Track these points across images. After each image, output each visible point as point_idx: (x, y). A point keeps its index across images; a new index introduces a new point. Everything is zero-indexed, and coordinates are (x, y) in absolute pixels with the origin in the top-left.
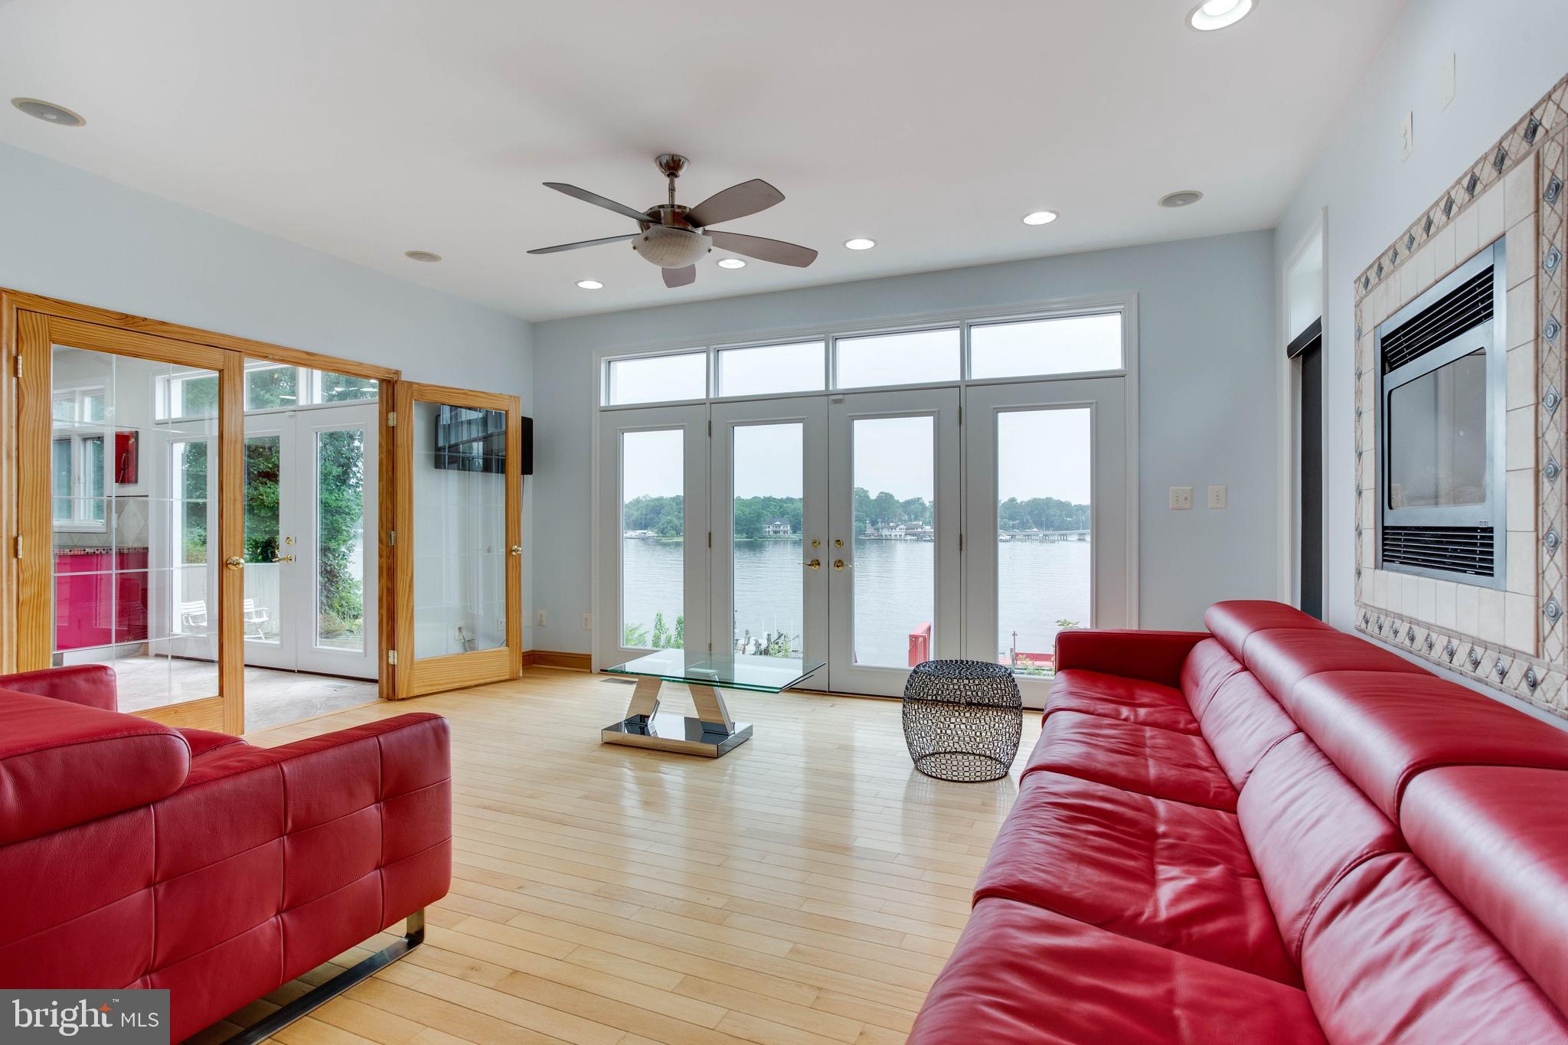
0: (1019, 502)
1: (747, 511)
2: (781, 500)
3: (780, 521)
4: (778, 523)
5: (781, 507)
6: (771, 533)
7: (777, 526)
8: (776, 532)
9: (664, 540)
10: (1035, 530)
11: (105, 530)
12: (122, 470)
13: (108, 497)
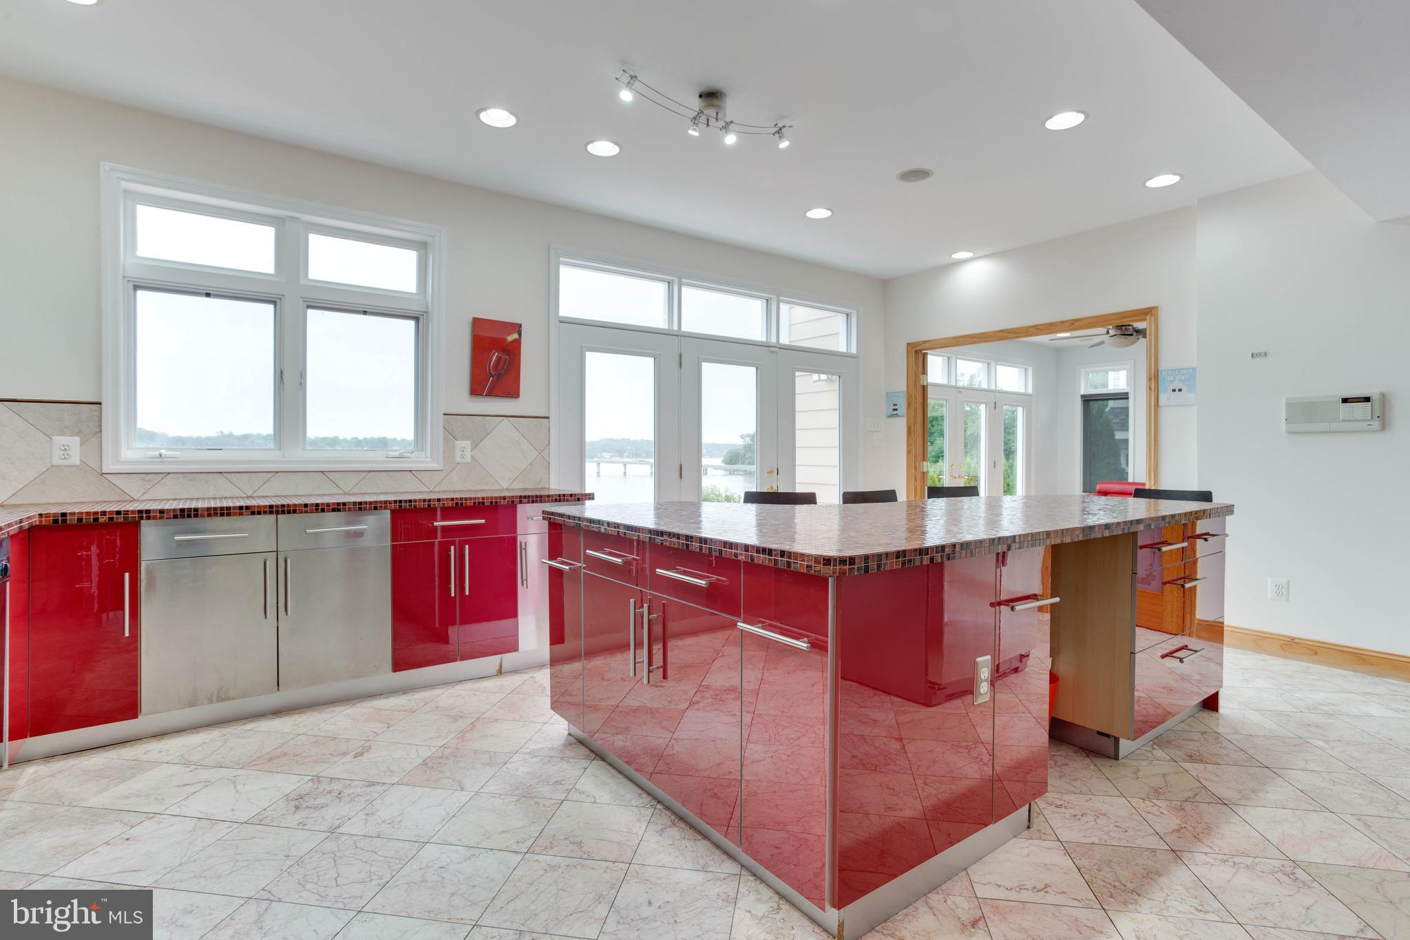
11: (434, 465)
12: (492, 376)
13: (445, 415)
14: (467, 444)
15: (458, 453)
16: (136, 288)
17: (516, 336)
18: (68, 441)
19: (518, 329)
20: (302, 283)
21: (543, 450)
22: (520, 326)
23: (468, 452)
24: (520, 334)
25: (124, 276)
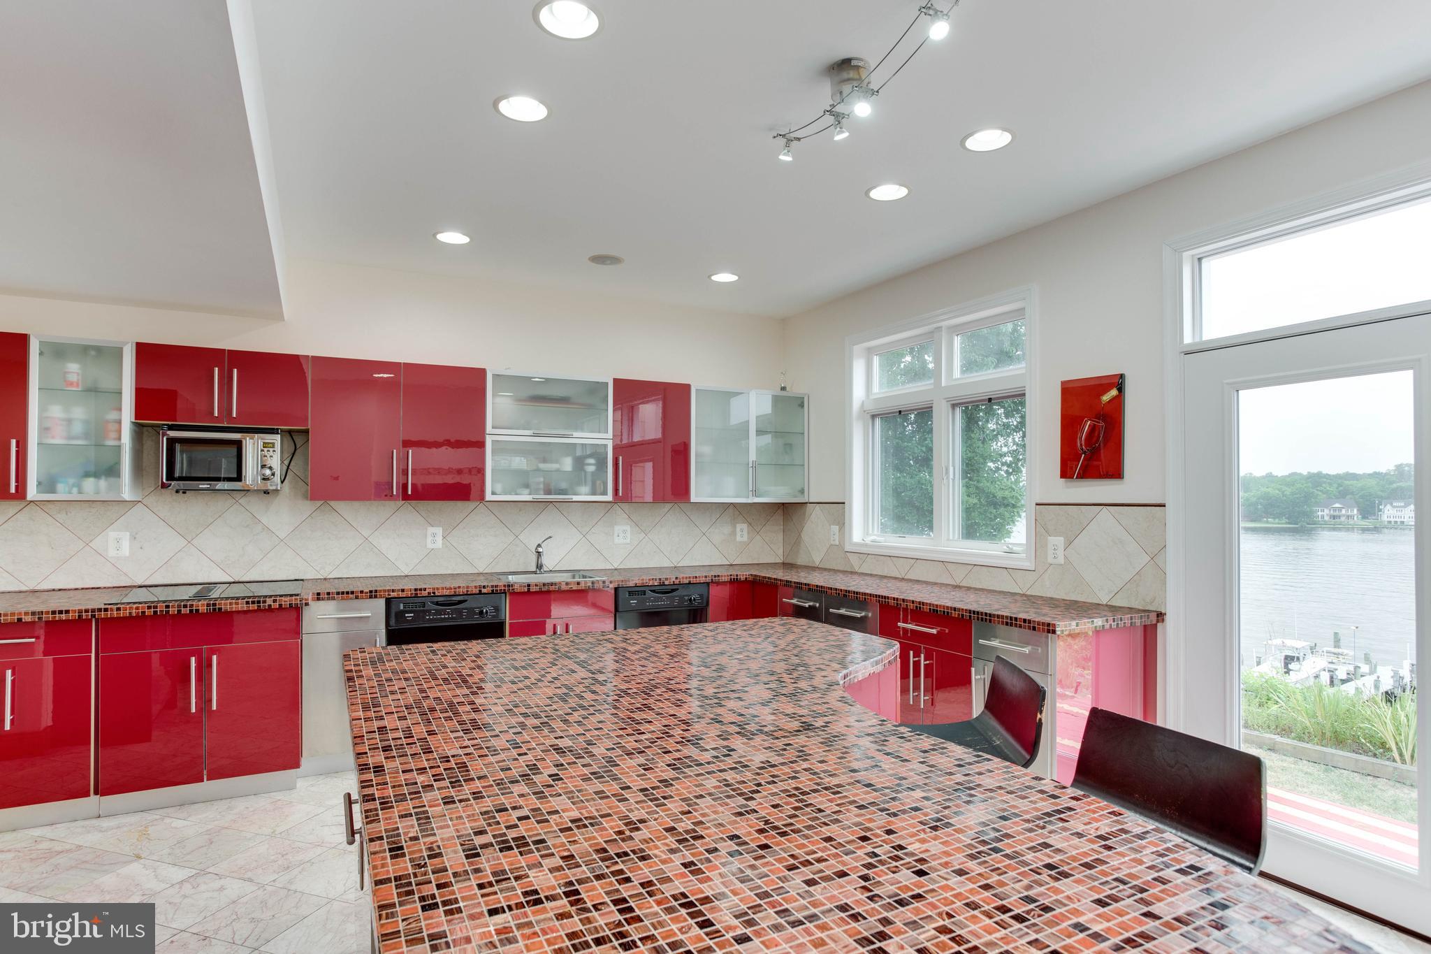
1: (1288, 491)
2: (1338, 476)
3: (1340, 504)
4: (1337, 505)
5: (1340, 485)
6: (1327, 518)
7: (1335, 509)
8: (1334, 517)
11: (1028, 564)
12: (1085, 453)
13: (1037, 504)
14: (1059, 541)
15: (1050, 552)
16: (873, 417)
17: (1114, 392)
18: (835, 528)
19: (1118, 382)
20: (943, 385)
21: (1157, 554)
22: (1122, 376)
23: (1060, 553)
24: (1121, 389)
25: (863, 411)
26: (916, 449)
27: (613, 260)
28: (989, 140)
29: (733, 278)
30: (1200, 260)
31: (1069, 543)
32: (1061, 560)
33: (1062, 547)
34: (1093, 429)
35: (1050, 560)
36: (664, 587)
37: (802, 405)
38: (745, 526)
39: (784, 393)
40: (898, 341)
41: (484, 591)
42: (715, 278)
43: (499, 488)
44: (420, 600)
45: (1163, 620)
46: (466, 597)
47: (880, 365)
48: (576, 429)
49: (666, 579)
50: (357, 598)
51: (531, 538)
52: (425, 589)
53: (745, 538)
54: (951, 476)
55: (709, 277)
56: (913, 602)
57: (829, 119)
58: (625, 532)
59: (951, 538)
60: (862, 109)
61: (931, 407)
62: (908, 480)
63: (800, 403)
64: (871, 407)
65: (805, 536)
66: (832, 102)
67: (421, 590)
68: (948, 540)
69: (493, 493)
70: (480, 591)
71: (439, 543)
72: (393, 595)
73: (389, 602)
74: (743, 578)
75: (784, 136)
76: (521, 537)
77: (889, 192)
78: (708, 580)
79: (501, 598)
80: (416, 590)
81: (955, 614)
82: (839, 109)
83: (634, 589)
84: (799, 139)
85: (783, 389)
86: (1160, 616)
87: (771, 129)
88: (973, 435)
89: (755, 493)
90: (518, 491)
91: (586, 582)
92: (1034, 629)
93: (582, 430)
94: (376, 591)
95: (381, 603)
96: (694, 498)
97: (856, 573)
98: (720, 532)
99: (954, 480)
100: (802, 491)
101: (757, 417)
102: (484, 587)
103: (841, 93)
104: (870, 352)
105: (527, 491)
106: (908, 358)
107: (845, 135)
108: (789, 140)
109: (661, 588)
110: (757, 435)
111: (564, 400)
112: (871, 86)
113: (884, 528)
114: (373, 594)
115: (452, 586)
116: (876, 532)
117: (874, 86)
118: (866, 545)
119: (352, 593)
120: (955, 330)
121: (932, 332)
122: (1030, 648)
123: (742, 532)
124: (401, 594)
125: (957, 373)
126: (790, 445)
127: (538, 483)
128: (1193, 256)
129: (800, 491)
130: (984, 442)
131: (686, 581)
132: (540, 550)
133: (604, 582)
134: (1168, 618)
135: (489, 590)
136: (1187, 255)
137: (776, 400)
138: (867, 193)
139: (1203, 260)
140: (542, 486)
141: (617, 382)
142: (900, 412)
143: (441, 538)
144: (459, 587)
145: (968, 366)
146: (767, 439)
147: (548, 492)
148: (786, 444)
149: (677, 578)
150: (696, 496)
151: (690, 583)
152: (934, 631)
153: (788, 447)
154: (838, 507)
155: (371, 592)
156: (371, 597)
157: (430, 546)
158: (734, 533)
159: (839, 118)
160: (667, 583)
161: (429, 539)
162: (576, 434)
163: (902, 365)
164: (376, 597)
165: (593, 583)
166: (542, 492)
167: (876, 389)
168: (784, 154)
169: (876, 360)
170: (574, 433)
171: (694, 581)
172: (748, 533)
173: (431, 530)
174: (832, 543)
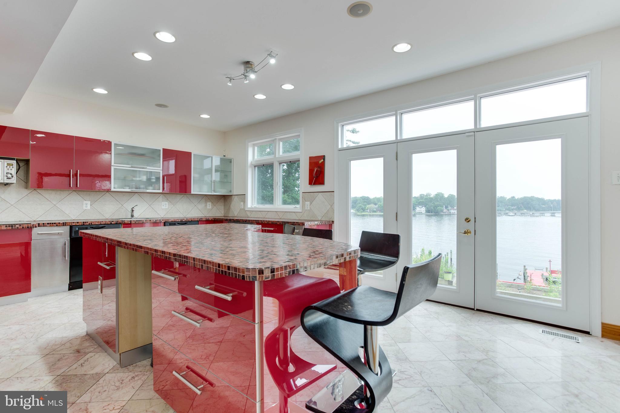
0: (516, 198)
9: (358, 214)
10: (525, 211)
11: (300, 210)
12: (315, 177)
13: (303, 193)
16: (255, 166)
17: (322, 160)
18: (242, 203)
19: (323, 157)
20: (277, 157)
21: (332, 205)
22: (324, 156)
23: (309, 206)
24: (324, 160)
25: (251, 164)
26: (271, 182)
27: (165, 106)
28: (288, 87)
29: (208, 117)
30: (343, 126)
31: (311, 203)
32: (309, 209)
33: (309, 204)
34: (317, 170)
35: (306, 209)
36: (182, 222)
37: (231, 162)
38: (210, 203)
39: (224, 157)
40: (264, 142)
41: (112, 223)
42: (201, 116)
43: (116, 186)
44: (85, 226)
45: (334, 223)
46: (105, 225)
47: (258, 151)
48: (147, 166)
49: (183, 219)
50: (57, 225)
51: (128, 206)
52: (88, 222)
53: (210, 208)
54: (279, 185)
55: (200, 115)
56: (266, 221)
57: (243, 76)
58: (166, 204)
59: (279, 204)
60: (252, 76)
61: (273, 164)
62: (268, 193)
63: (230, 161)
64: (254, 163)
65: (232, 207)
66: (244, 72)
67: (86, 222)
68: (278, 205)
69: (114, 188)
70: (111, 223)
71: (89, 207)
72: (73, 224)
73: (71, 227)
74: (210, 219)
75: (229, 78)
76: (124, 205)
77: (260, 97)
78: (198, 220)
79: (119, 226)
80: (84, 222)
81: (278, 223)
82: (246, 74)
83: (172, 223)
84: (234, 79)
85: (224, 156)
86: (333, 222)
87: (225, 75)
88: (290, 178)
89: (215, 191)
90: (124, 188)
91: (153, 220)
92: (299, 225)
93: (150, 166)
94: (66, 223)
95: (68, 228)
96: (192, 193)
97: (249, 217)
98: (201, 206)
99: (280, 186)
100: (231, 191)
101: (215, 166)
102: (113, 221)
103: (247, 70)
104: (254, 145)
105: (128, 188)
106: (268, 150)
107: (248, 82)
108: (231, 79)
109: (181, 222)
110: (215, 172)
111: (142, 155)
112: (255, 70)
113: (258, 203)
114: (64, 224)
115: (99, 221)
116: (255, 204)
117: (256, 70)
118: (252, 208)
119: (55, 223)
120: (281, 140)
121: (274, 140)
122: (298, 230)
123: (209, 205)
124: (77, 224)
125: (281, 153)
126: (227, 175)
127: (133, 185)
128: (341, 125)
129: (230, 191)
130: (294, 180)
131: (191, 220)
132: (134, 209)
133: (160, 220)
134: (335, 222)
135: (115, 222)
136: (340, 124)
137: (221, 159)
138: (254, 96)
139: (344, 126)
140: (134, 186)
141: (164, 150)
142: (264, 165)
143: (90, 205)
144: (102, 222)
145: (284, 152)
146: (218, 174)
147: (137, 188)
148: (225, 175)
149: (187, 219)
150: (193, 192)
151: (192, 221)
152: (272, 229)
153: (226, 176)
154: (243, 197)
155: (63, 223)
156: (63, 225)
157: (85, 208)
158: (206, 206)
159: (246, 77)
160: (183, 221)
161: (84, 205)
162: (148, 168)
163: (266, 152)
164: (66, 225)
165: (156, 220)
166: (134, 188)
167: (256, 157)
168: (229, 83)
169: (256, 148)
170: (147, 167)
171: (193, 220)
172: (212, 206)
173: (85, 202)
174: (241, 208)
